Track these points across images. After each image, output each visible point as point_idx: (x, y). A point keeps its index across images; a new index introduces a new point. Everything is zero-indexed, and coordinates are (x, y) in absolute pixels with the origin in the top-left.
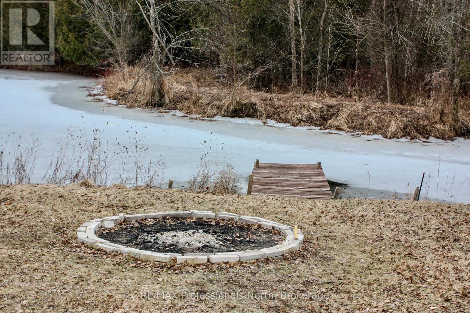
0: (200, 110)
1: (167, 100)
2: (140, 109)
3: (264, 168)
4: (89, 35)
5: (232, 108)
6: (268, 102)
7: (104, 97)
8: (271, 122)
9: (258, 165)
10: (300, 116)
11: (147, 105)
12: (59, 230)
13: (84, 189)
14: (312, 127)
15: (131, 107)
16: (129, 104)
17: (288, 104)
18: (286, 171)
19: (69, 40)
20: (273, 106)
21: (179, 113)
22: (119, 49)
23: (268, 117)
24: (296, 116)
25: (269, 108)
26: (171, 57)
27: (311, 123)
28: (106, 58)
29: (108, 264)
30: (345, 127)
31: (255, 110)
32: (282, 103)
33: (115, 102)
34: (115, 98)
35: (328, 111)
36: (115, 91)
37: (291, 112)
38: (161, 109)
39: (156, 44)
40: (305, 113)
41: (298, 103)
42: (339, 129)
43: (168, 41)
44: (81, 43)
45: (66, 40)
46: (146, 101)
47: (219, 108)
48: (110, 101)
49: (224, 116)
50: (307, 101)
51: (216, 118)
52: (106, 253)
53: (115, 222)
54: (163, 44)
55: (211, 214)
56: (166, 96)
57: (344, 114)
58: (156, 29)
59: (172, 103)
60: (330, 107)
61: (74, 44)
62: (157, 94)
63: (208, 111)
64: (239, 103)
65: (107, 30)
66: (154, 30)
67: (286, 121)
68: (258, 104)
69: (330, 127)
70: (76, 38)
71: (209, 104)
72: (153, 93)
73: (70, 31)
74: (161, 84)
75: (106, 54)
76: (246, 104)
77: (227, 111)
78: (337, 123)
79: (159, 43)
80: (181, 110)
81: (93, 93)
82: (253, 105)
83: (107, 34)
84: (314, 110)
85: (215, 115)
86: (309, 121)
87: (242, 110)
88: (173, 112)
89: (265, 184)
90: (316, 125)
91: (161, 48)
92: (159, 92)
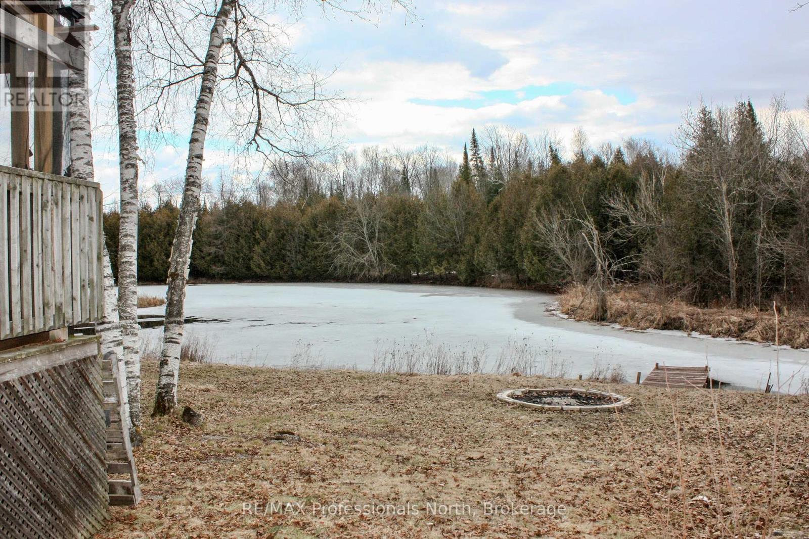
0: (635, 324)
1: (609, 315)
2: (586, 322)
3: (662, 369)
4: (550, 257)
5: (662, 322)
6: (695, 316)
7: (558, 312)
8: (694, 334)
9: (657, 367)
10: (720, 329)
11: (592, 319)
12: (490, 394)
13: (515, 377)
14: (730, 338)
15: (578, 321)
16: (578, 318)
17: (711, 318)
18: (678, 372)
19: (533, 262)
20: (698, 320)
21: (617, 326)
22: (574, 270)
23: (693, 330)
24: (717, 329)
25: (694, 322)
26: (612, 278)
27: (729, 335)
28: (564, 278)
29: (509, 407)
30: (759, 338)
31: (682, 324)
32: (706, 317)
33: (566, 316)
34: (567, 313)
35: (745, 324)
36: (567, 307)
37: (713, 326)
38: (603, 323)
39: (599, 268)
40: (725, 326)
41: (719, 318)
42: (753, 340)
43: (610, 266)
44: (544, 264)
45: (531, 263)
46: (591, 316)
47: (652, 322)
48: (562, 316)
49: (655, 328)
50: (728, 315)
51: (648, 330)
52: (509, 403)
53: (523, 392)
54: (605, 268)
55: (583, 390)
56: (608, 312)
57: (759, 327)
58: (600, 256)
59: (613, 318)
60: (748, 320)
61: (538, 265)
62: (600, 309)
63: (642, 324)
64: (668, 318)
65: (564, 254)
66: (597, 256)
67: (708, 333)
68: (685, 318)
69: (746, 338)
70: (539, 260)
71: (642, 318)
72: (597, 309)
73: (534, 255)
74: (603, 301)
75: (565, 273)
76: (674, 319)
77: (658, 324)
78: (751, 335)
79: (602, 267)
80: (620, 323)
81: (550, 308)
82: (681, 319)
83: (563, 258)
84: (734, 323)
85: (648, 328)
86: (728, 333)
87: (671, 324)
88: (613, 325)
89: (655, 380)
90: (733, 337)
91: (604, 271)
92: (602, 308)
